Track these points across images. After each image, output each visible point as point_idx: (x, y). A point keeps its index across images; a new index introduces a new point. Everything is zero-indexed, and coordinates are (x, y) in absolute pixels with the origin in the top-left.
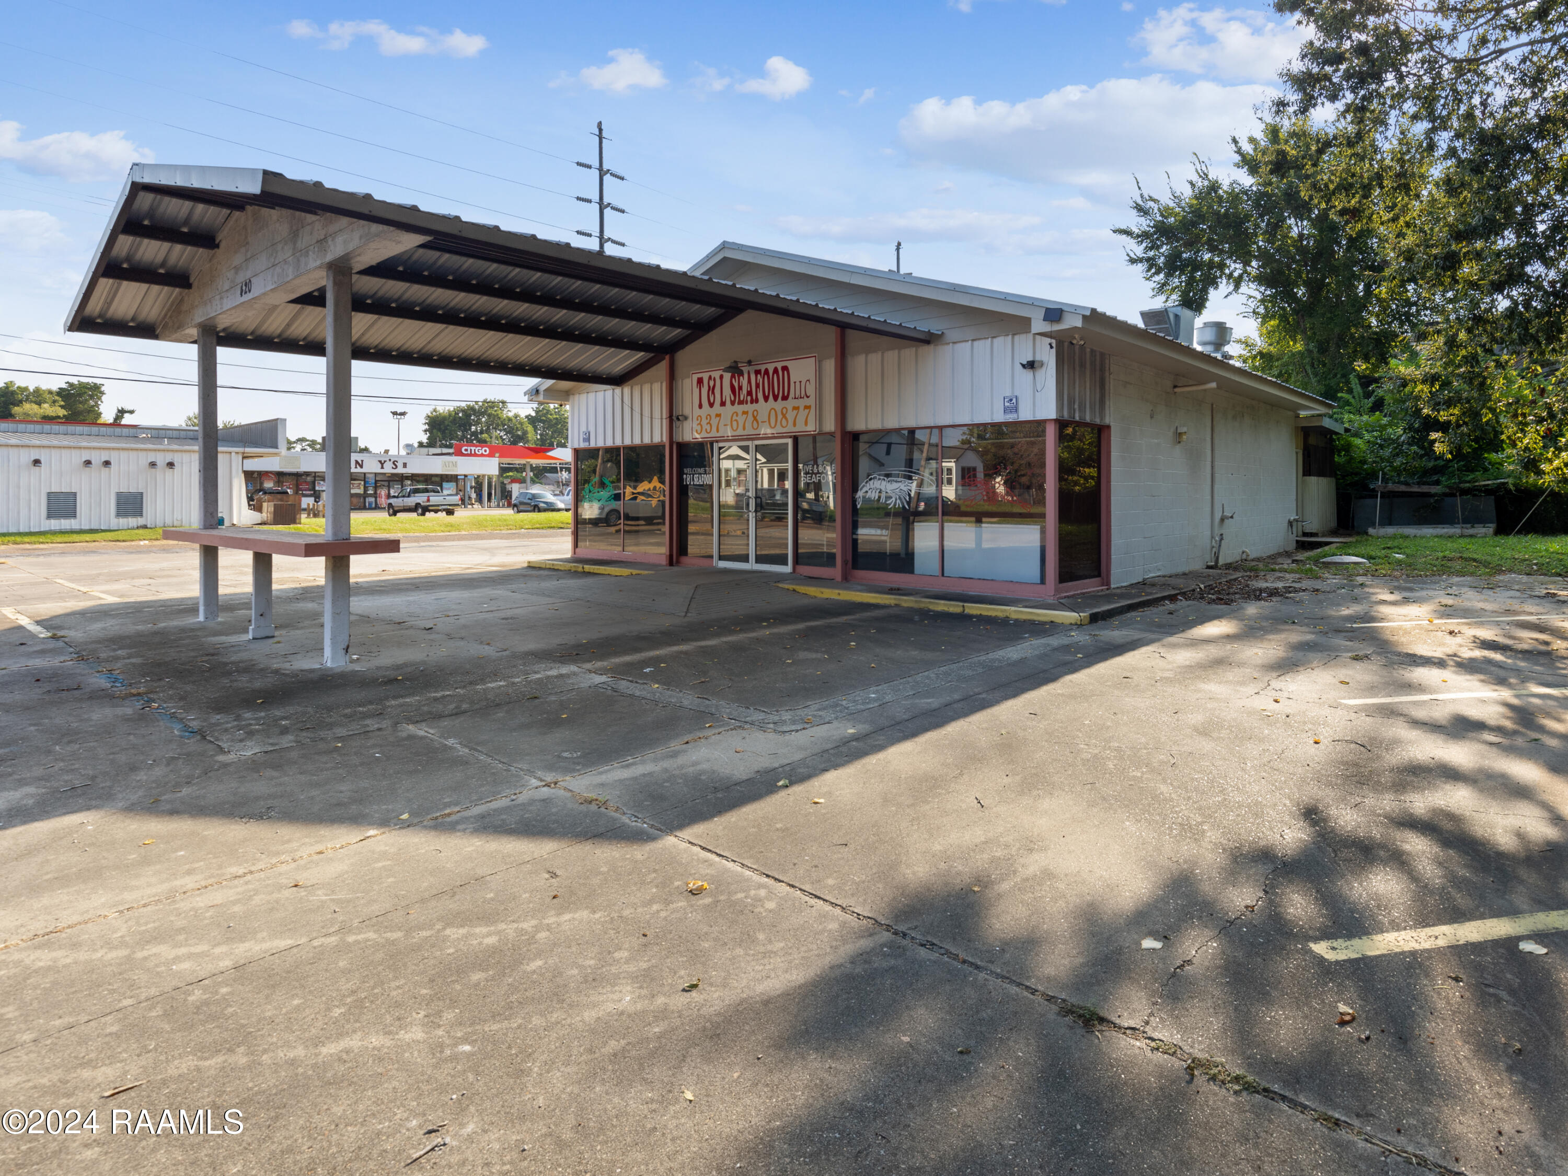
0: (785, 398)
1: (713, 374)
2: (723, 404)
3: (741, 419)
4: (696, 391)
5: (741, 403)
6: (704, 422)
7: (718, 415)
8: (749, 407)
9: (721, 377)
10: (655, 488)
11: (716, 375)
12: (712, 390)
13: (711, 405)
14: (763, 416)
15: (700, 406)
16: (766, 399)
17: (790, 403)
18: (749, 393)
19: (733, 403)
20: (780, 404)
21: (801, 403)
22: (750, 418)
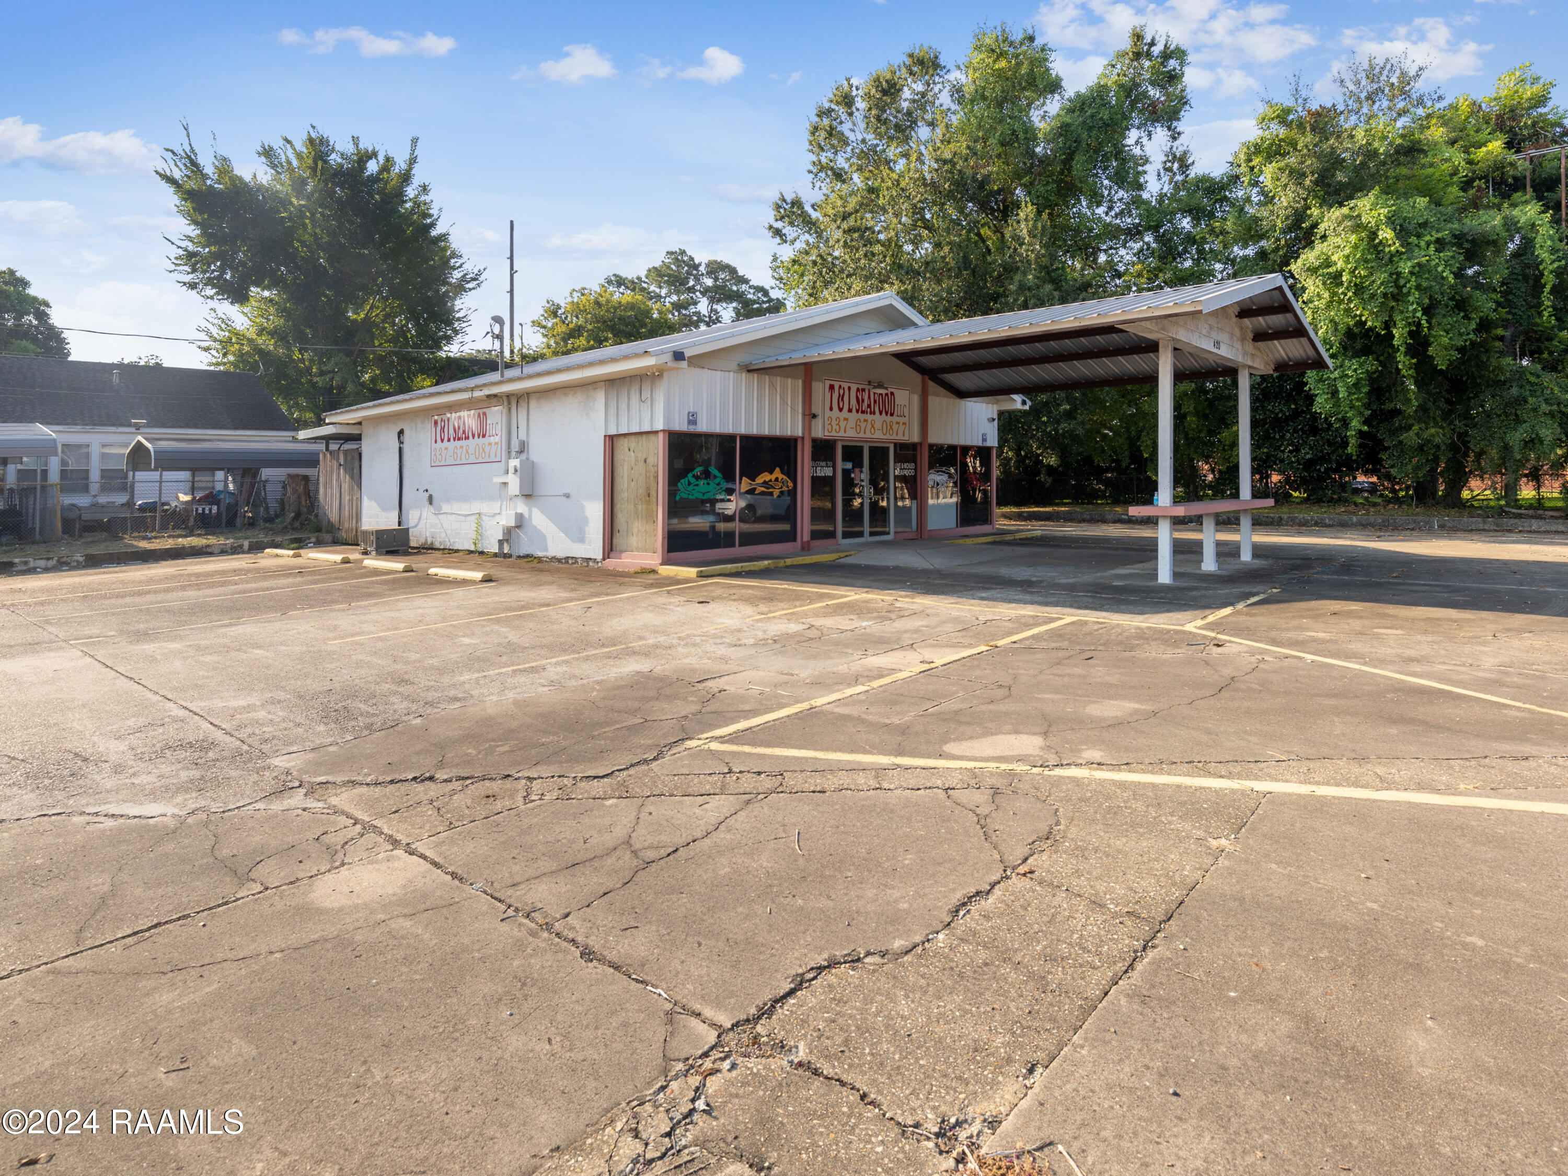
0: (892, 415)
1: (843, 385)
2: (850, 411)
3: (863, 425)
4: (828, 395)
5: (863, 412)
6: (834, 423)
7: (846, 419)
8: (869, 417)
9: (849, 388)
10: (777, 479)
11: (845, 385)
12: (841, 398)
13: (841, 410)
14: (878, 425)
15: (831, 409)
16: (881, 413)
17: (895, 419)
18: (869, 406)
19: (857, 411)
20: (889, 418)
21: (901, 420)
22: (869, 426)
